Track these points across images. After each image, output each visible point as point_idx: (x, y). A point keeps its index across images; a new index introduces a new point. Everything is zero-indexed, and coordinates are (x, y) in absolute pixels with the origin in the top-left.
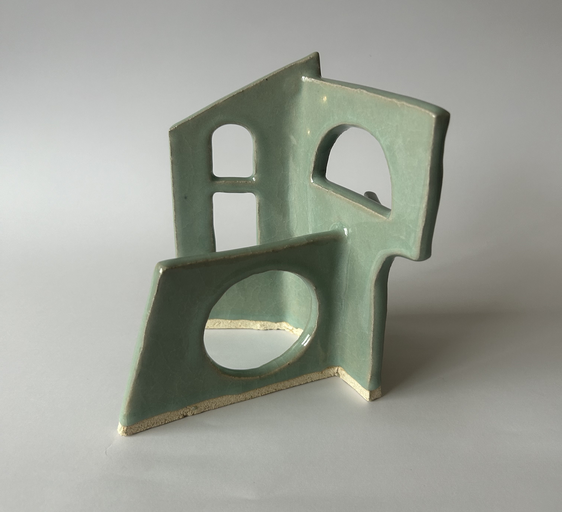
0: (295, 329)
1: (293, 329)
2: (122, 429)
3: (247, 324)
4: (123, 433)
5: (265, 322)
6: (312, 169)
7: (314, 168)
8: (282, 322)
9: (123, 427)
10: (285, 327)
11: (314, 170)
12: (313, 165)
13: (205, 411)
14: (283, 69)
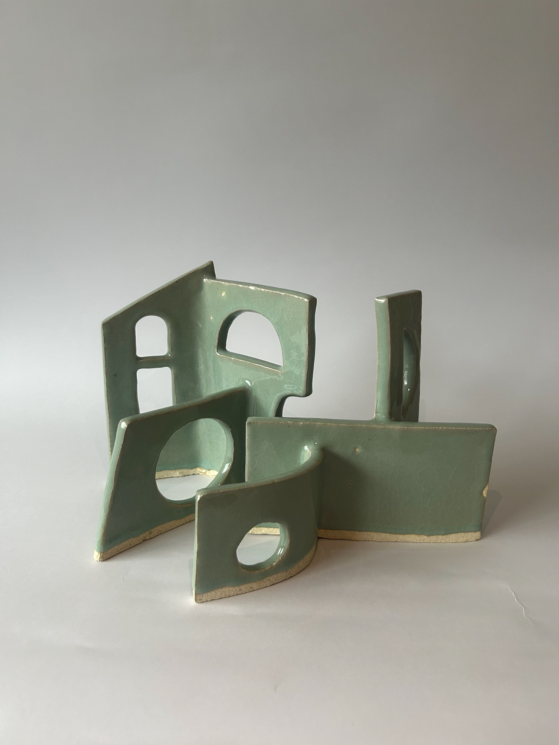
0: (208, 472)
1: (206, 472)
2: (99, 555)
3: (168, 473)
4: (101, 558)
5: (183, 470)
6: (216, 344)
7: (218, 343)
8: (197, 468)
9: (100, 554)
10: (199, 472)
11: (218, 345)
12: (217, 341)
13: (158, 535)
14: (189, 273)
